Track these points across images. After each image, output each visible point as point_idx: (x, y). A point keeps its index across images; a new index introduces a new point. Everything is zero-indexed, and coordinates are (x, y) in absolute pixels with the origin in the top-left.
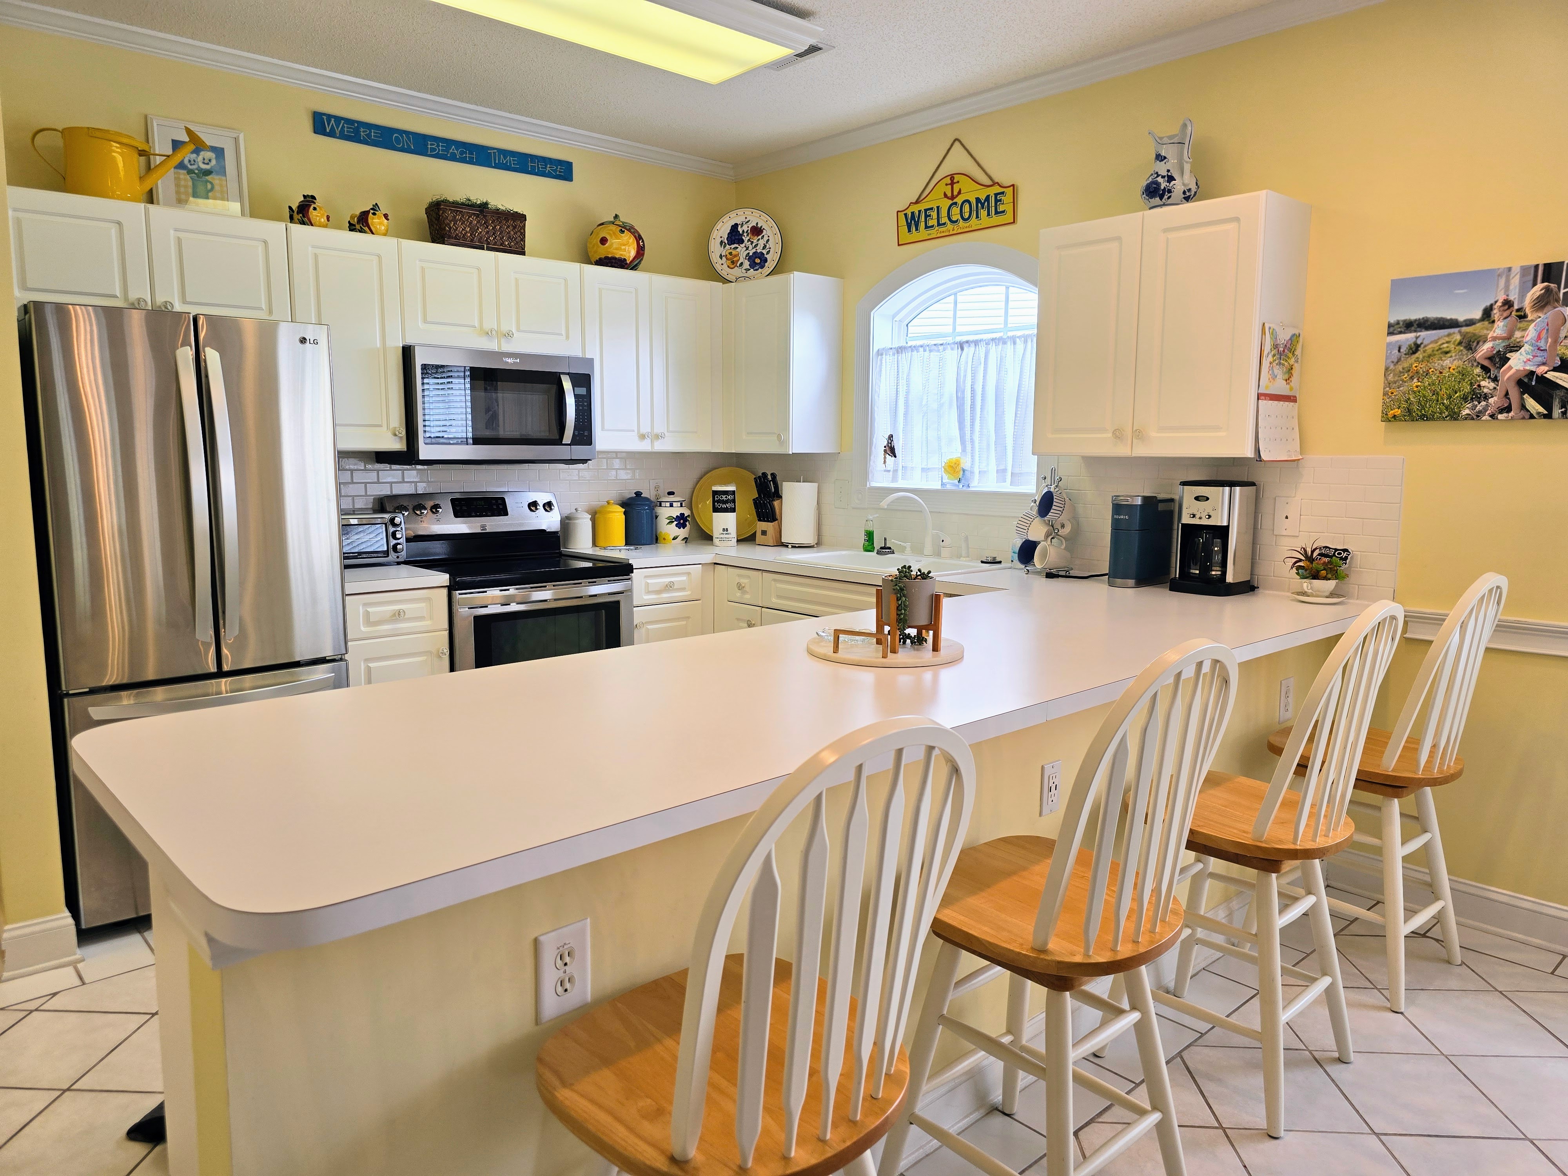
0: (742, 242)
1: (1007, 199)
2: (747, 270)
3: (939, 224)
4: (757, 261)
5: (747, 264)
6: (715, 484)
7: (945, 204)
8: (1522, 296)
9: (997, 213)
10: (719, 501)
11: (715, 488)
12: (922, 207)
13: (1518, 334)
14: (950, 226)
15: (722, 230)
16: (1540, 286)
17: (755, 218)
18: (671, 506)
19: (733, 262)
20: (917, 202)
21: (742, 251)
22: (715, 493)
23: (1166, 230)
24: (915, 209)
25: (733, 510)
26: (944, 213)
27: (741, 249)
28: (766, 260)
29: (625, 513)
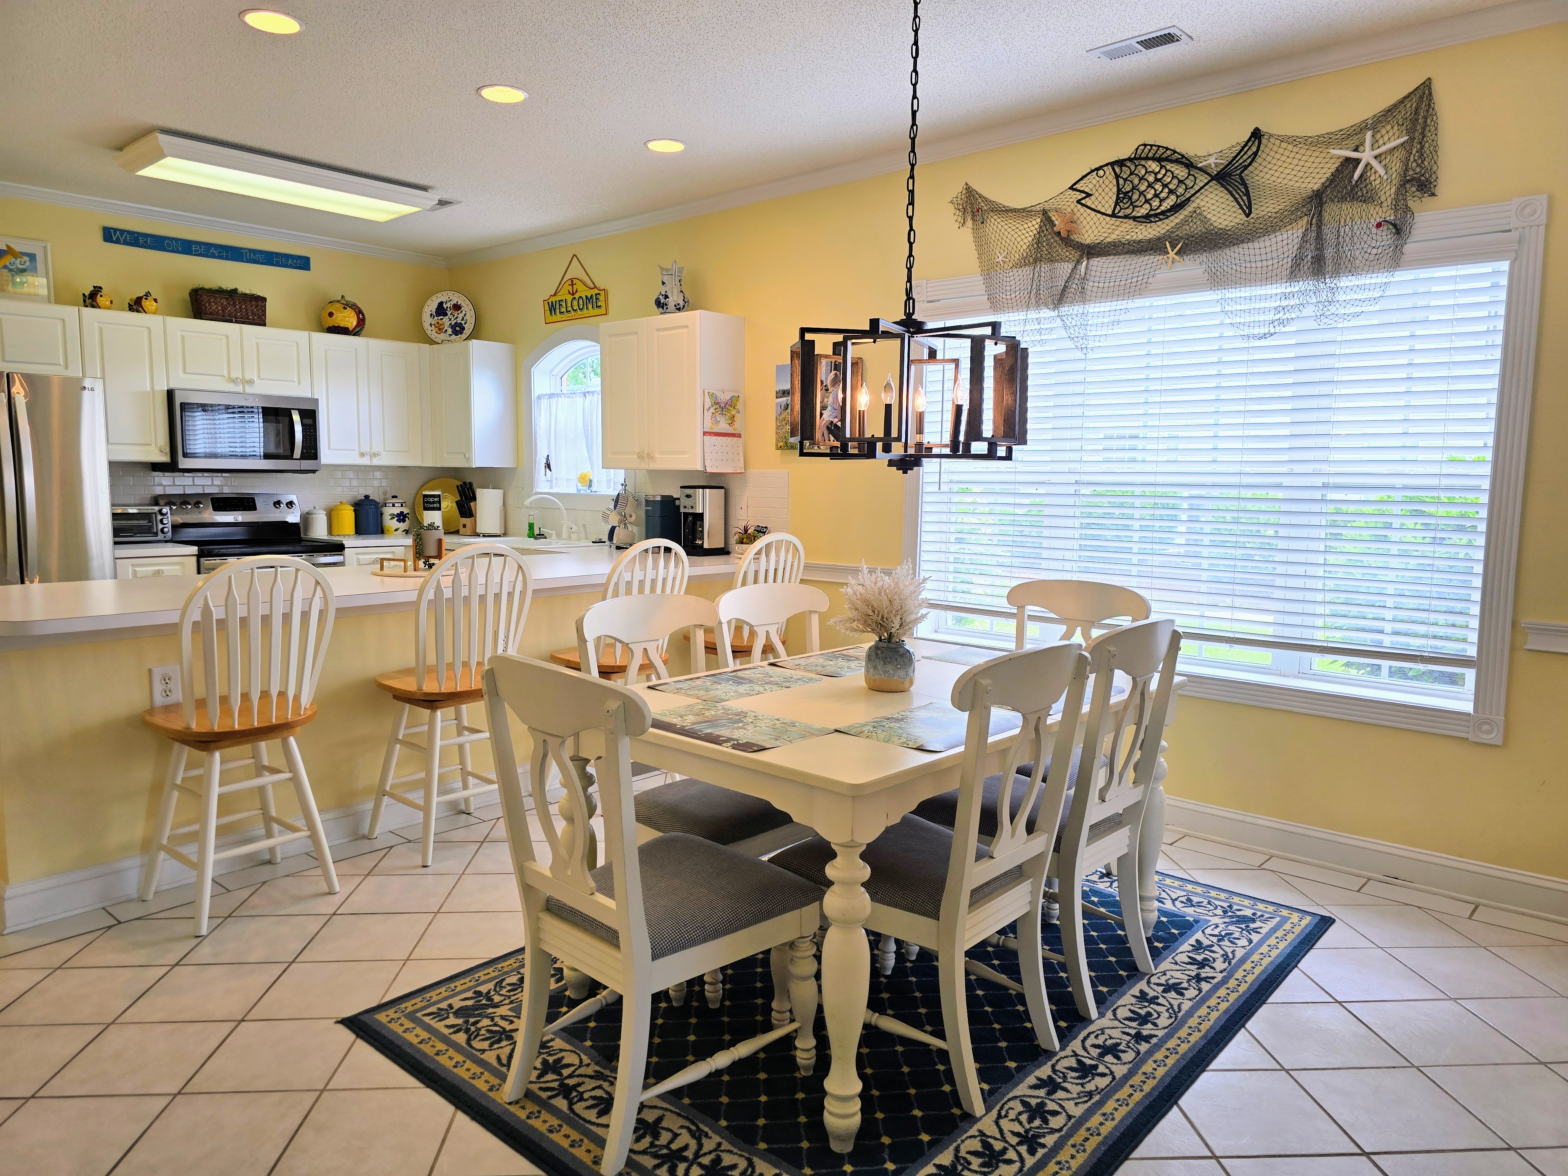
0: (447, 315)
1: (602, 298)
2: (450, 335)
3: (567, 312)
4: (458, 329)
5: (450, 331)
6: (425, 490)
7: (570, 298)
8: (827, 379)
9: (597, 307)
10: (428, 502)
11: (425, 493)
12: (557, 298)
13: (826, 400)
14: (573, 313)
15: (431, 306)
16: (833, 372)
17: (456, 298)
18: (394, 505)
19: (440, 329)
20: (555, 295)
21: (446, 321)
22: (425, 496)
23: (658, 330)
24: (553, 299)
25: (439, 509)
26: (569, 305)
27: (446, 319)
28: (464, 329)
29: (355, 511)
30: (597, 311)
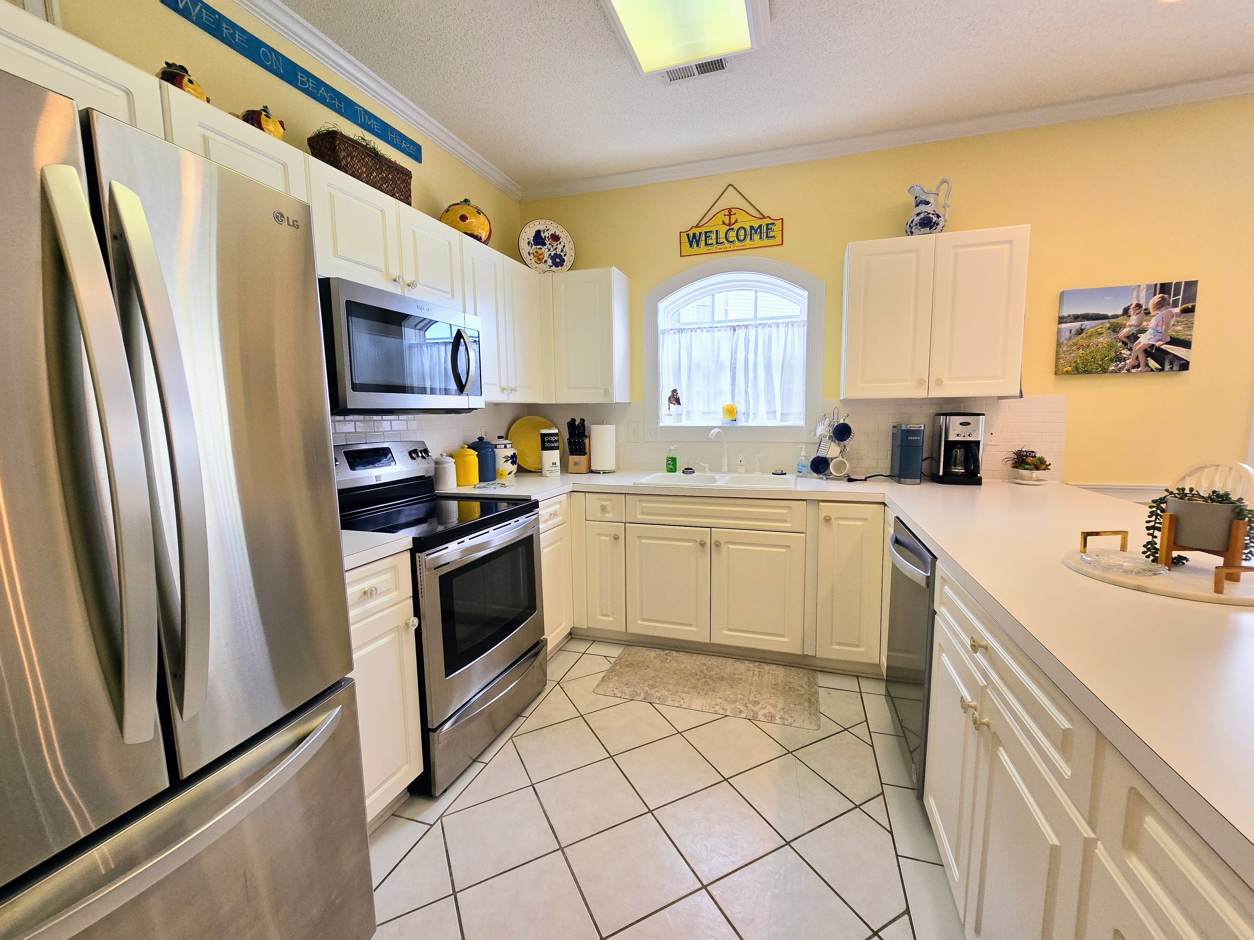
0: (545, 245)
1: (777, 227)
2: (550, 266)
3: (717, 243)
4: (558, 260)
5: (550, 262)
6: (542, 429)
7: (723, 229)
8: (1147, 302)
9: (767, 237)
10: (549, 442)
11: (544, 431)
12: (703, 230)
13: (1145, 323)
14: (727, 244)
15: (529, 233)
16: (1158, 296)
17: (554, 228)
18: (505, 447)
19: (539, 259)
20: (697, 227)
21: (546, 252)
22: (543, 436)
23: (954, 247)
24: (697, 231)
25: (557, 448)
26: (722, 235)
27: (544, 249)
28: (564, 261)
30: (766, 242)
